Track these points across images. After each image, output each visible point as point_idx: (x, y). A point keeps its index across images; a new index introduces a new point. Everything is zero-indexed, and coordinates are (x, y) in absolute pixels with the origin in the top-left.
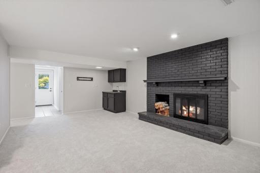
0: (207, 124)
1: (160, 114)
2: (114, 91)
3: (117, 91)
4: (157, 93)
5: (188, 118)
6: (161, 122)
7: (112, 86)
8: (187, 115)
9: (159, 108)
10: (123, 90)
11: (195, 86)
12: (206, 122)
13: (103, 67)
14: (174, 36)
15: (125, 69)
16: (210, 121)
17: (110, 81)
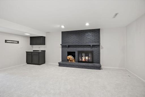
0: (93, 63)
1: (70, 62)
2: (34, 51)
3: (39, 51)
4: (68, 51)
5: (85, 62)
6: (73, 65)
7: (33, 47)
8: (84, 60)
9: (70, 59)
10: (43, 50)
11: (88, 47)
12: (92, 62)
13: (31, 34)
14: (87, 24)
15: (45, 37)
16: (94, 62)
17: (31, 44)
